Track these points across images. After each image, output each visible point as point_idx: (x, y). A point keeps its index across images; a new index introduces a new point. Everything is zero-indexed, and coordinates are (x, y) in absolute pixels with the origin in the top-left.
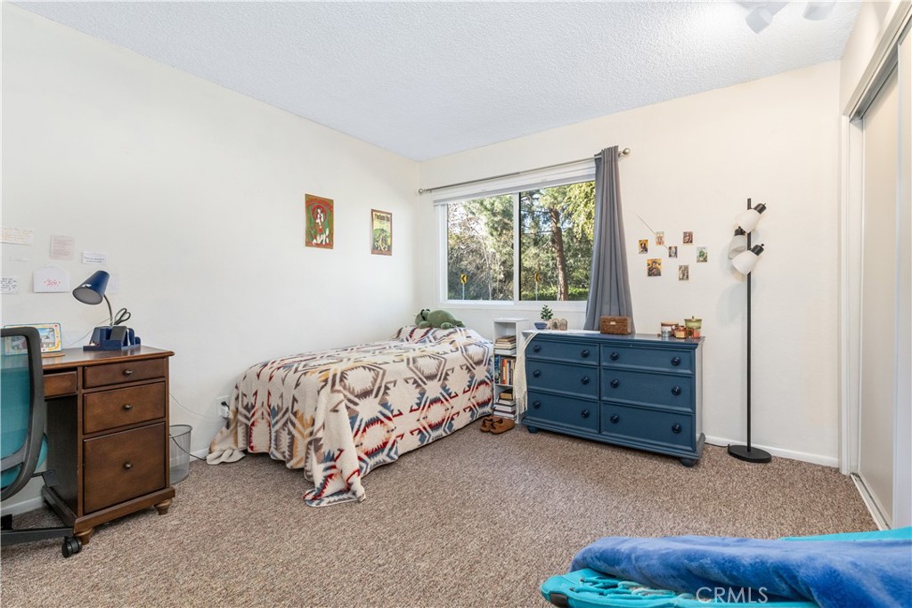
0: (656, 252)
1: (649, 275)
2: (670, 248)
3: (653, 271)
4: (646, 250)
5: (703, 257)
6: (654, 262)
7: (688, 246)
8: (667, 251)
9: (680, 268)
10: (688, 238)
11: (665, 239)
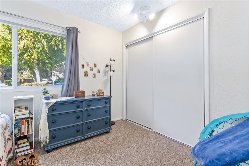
0: (87, 69)
1: (85, 76)
2: (91, 68)
3: (86, 75)
4: (84, 68)
5: (99, 71)
6: (86, 72)
7: (95, 68)
8: (90, 69)
9: (93, 74)
10: (95, 65)
11: (90, 65)
